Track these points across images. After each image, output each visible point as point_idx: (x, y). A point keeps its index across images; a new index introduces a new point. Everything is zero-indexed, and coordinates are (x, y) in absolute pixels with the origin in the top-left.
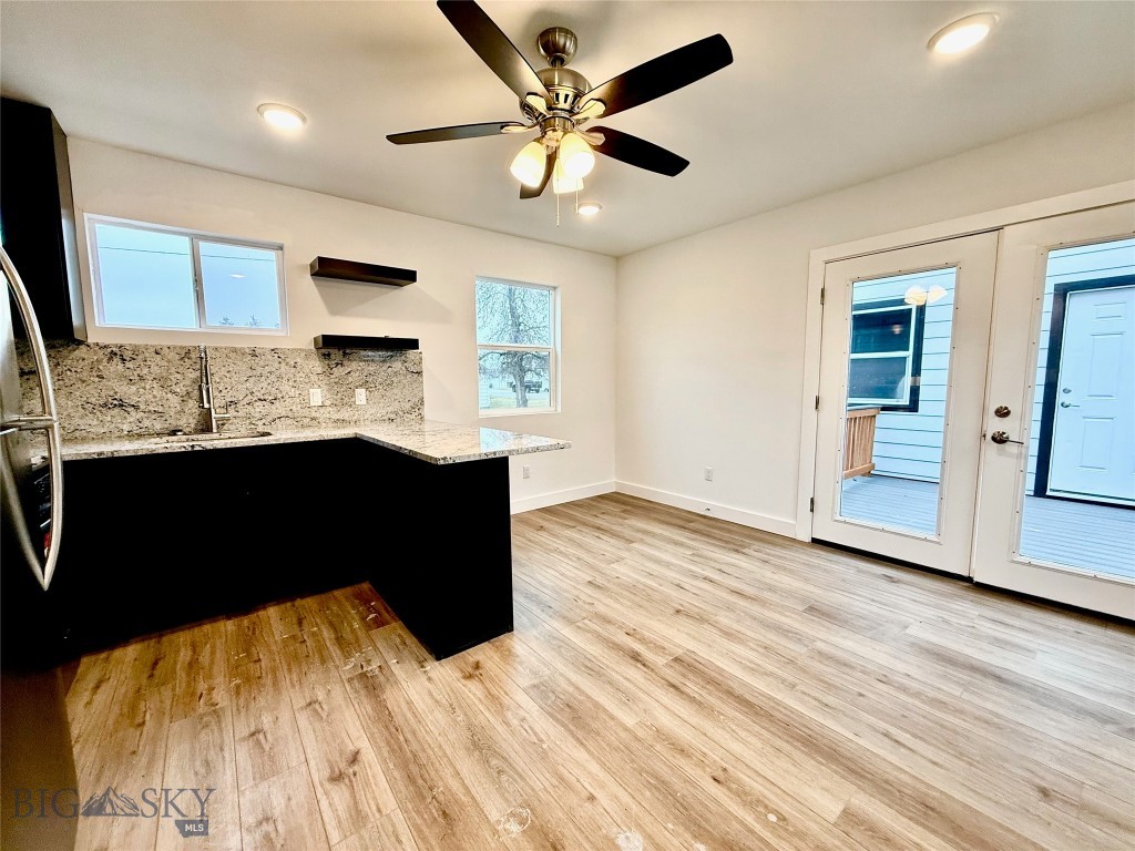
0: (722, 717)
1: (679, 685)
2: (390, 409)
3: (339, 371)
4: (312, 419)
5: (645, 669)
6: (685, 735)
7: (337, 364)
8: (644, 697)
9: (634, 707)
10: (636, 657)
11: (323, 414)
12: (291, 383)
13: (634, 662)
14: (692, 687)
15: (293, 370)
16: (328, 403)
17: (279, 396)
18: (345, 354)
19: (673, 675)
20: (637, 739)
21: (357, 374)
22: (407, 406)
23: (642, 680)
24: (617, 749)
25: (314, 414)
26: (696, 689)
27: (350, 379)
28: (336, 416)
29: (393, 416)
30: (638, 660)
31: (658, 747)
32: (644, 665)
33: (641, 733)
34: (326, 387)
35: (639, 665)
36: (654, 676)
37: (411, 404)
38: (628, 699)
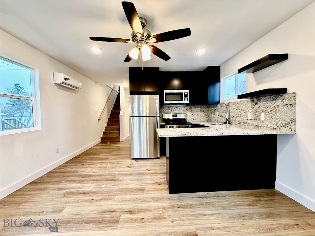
0: (95, 213)
1: (111, 213)
2: (274, 123)
3: (256, 106)
4: (248, 123)
5: (124, 210)
6: (103, 203)
7: (256, 104)
8: (118, 203)
9: (118, 200)
10: (131, 212)
11: (251, 122)
12: (244, 111)
13: (130, 210)
14: (107, 215)
15: (245, 107)
16: (252, 118)
17: (241, 115)
18: (258, 99)
19: (115, 215)
20: (113, 195)
21: (262, 107)
22: (284, 123)
23: (122, 207)
24: (115, 192)
25: (249, 122)
26: (106, 216)
27: (259, 110)
28: (255, 124)
29: (276, 127)
30: (129, 211)
31: (108, 197)
32: (126, 211)
33: (113, 197)
34: (252, 113)
35: (127, 210)
36: (121, 210)
37: (285, 122)
38: (121, 201)
